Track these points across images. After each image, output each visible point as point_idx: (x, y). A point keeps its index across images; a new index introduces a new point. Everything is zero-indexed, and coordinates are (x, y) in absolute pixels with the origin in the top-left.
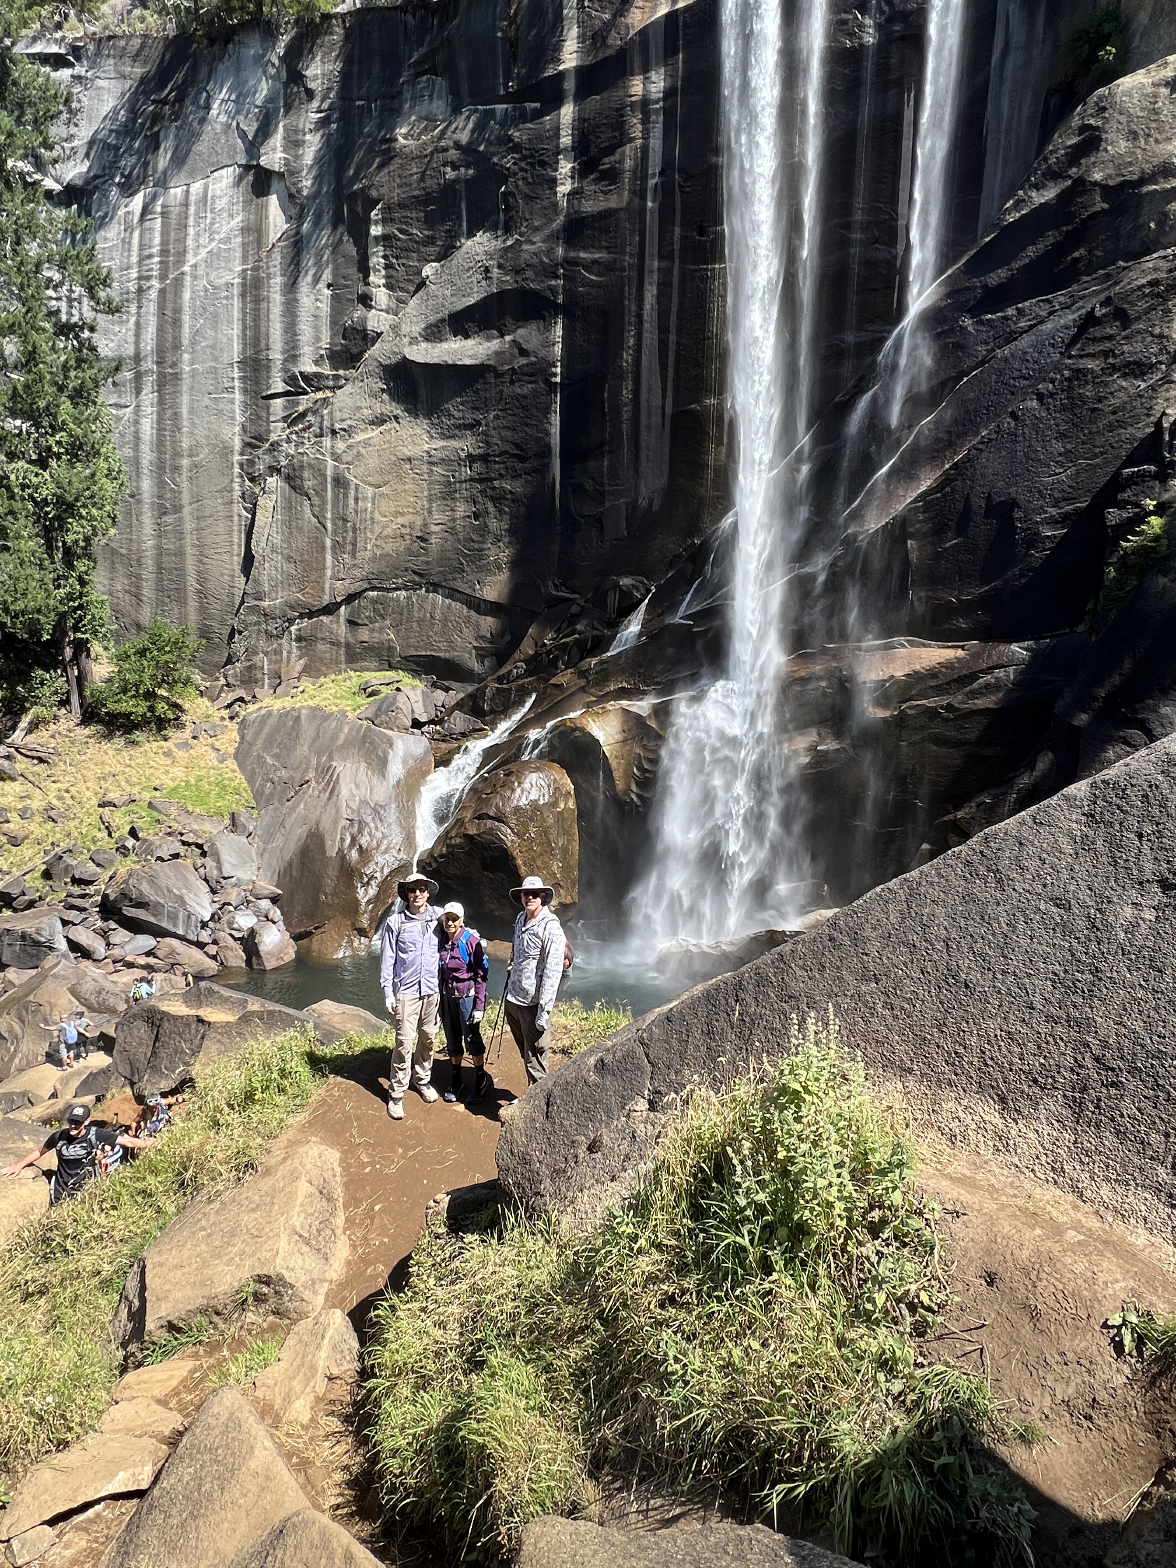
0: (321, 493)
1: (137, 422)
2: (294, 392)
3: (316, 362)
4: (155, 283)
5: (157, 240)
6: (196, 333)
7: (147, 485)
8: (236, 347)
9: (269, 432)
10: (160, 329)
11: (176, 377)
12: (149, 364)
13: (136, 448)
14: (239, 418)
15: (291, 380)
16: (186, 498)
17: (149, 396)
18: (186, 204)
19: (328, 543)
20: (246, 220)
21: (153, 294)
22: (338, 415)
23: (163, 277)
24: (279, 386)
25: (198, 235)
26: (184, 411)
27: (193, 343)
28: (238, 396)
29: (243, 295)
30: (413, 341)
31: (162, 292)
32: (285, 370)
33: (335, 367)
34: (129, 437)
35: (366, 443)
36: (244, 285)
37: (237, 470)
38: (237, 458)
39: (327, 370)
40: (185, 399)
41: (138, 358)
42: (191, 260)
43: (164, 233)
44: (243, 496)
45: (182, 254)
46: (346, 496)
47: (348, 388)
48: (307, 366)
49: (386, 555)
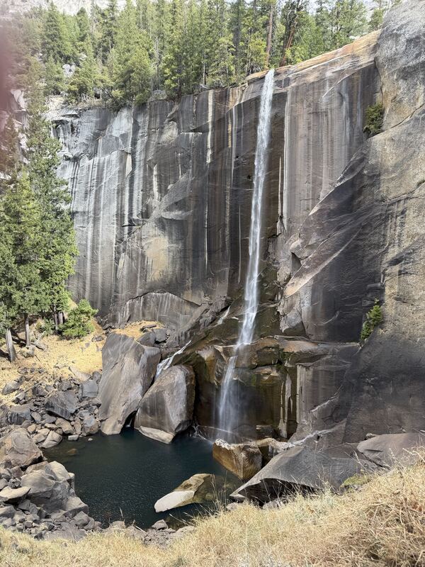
0: (137, 259)
1: (87, 233)
2: (131, 224)
3: (138, 216)
4: (95, 188)
5: (96, 175)
6: (104, 205)
7: (89, 253)
8: (115, 210)
9: (124, 238)
10: (95, 203)
11: (99, 219)
12: (91, 214)
13: (86, 242)
14: (115, 233)
15: (130, 221)
16: (100, 258)
17: (91, 225)
18: (104, 163)
19: (139, 275)
20: (120, 168)
21: (94, 192)
22: (143, 234)
23: (97, 186)
24: (126, 223)
25: (107, 173)
26: (100, 230)
27: (104, 208)
28: (115, 226)
29: (118, 193)
30: (164, 211)
31: (96, 191)
32: (129, 218)
33: (142, 217)
34: (85, 238)
35: (150, 243)
36: (118, 189)
37: (114, 249)
38: (114, 246)
39: (140, 218)
40: (101, 226)
41: (88, 212)
42: (104, 181)
43: (98, 172)
44: (115, 259)
45: (102, 179)
46: (144, 261)
47: (146, 225)
48: (135, 217)
49: (155, 281)
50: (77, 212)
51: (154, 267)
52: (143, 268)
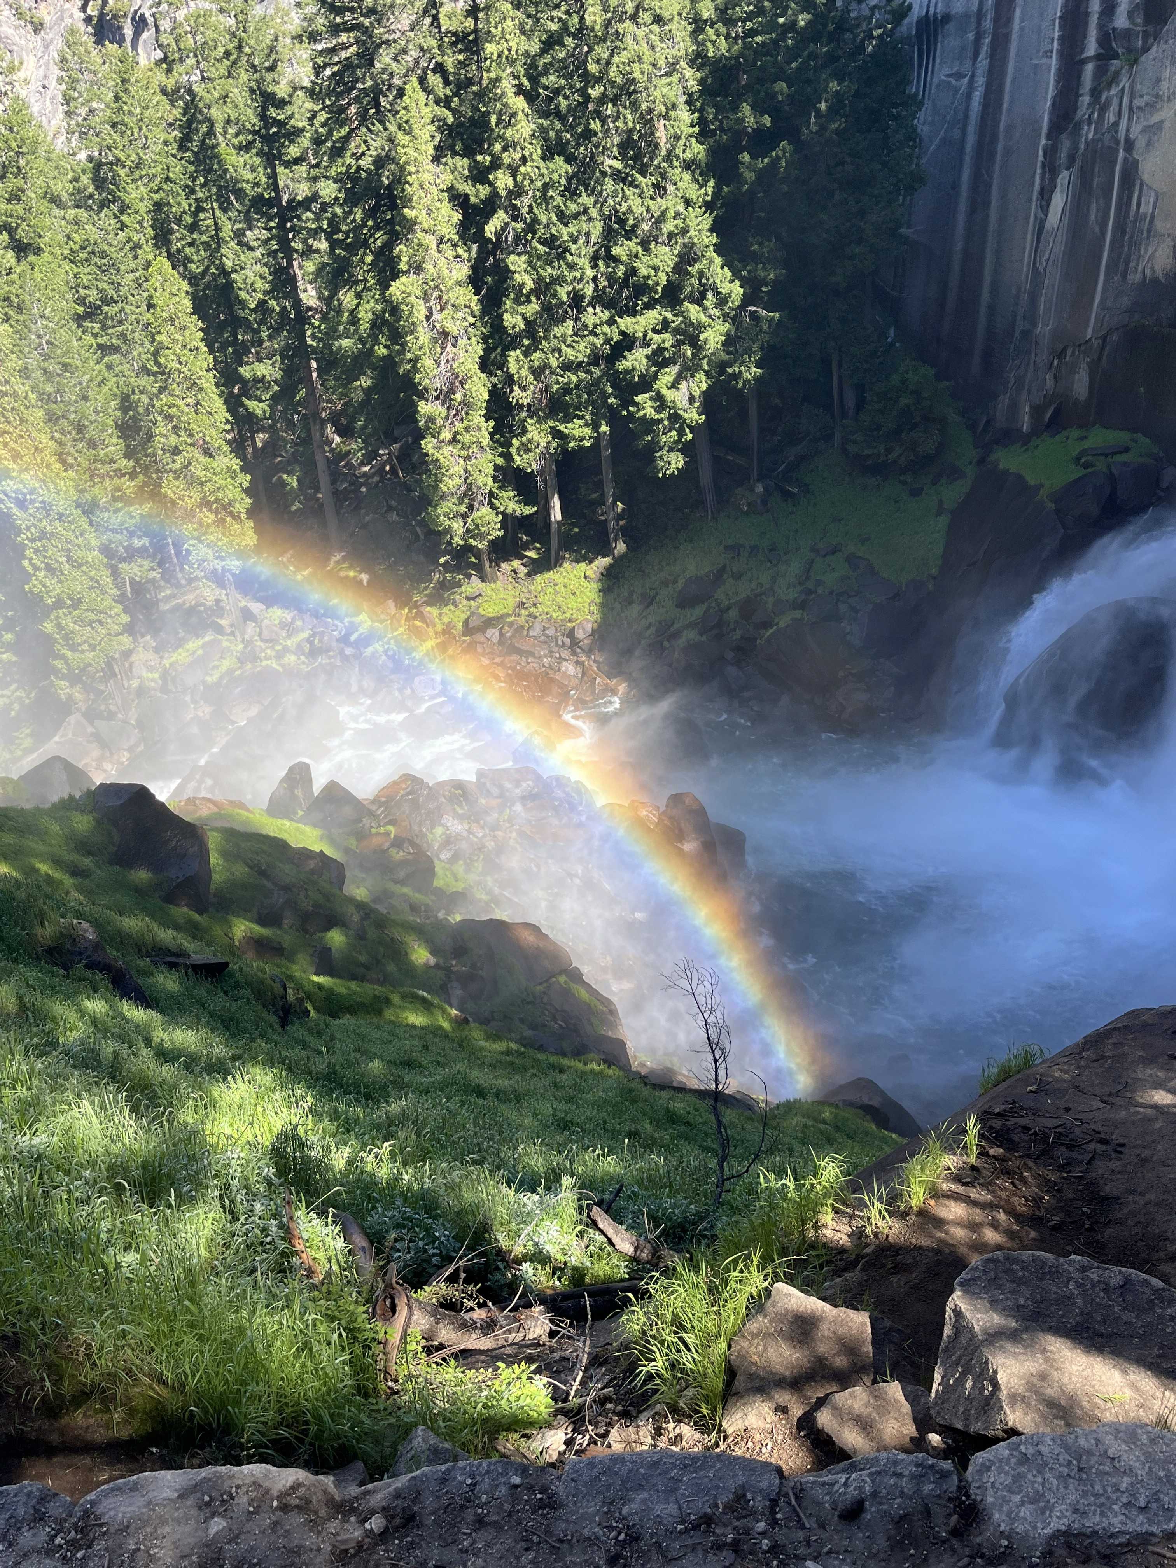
0: (1107, 192)
1: (969, 96)
2: (1106, 55)
3: (1130, 15)
7: (966, 174)
9: (1075, 109)
11: (1007, 38)
12: (988, 24)
13: (964, 129)
14: (1051, 93)
15: (1105, 39)
16: (995, 194)
17: (983, 63)
19: (1105, 258)
22: (1138, 88)
24: (1092, 48)
26: (1008, 82)
28: (1054, 61)
32: (1101, 26)
33: (1145, 21)
34: (961, 116)
35: (1159, 126)
37: (1041, 158)
38: (1043, 141)
39: (1138, 24)
40: (1011, 66)
41: (980, 14)
44: (1041, 192)
46: (1130, 198)
47: (1154, 50)
48: (1121, 21)
49: (1155, 281)
50: (947, 18)
51: (1159, 225)
52: (1120, 229)
